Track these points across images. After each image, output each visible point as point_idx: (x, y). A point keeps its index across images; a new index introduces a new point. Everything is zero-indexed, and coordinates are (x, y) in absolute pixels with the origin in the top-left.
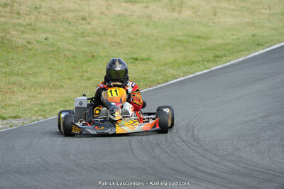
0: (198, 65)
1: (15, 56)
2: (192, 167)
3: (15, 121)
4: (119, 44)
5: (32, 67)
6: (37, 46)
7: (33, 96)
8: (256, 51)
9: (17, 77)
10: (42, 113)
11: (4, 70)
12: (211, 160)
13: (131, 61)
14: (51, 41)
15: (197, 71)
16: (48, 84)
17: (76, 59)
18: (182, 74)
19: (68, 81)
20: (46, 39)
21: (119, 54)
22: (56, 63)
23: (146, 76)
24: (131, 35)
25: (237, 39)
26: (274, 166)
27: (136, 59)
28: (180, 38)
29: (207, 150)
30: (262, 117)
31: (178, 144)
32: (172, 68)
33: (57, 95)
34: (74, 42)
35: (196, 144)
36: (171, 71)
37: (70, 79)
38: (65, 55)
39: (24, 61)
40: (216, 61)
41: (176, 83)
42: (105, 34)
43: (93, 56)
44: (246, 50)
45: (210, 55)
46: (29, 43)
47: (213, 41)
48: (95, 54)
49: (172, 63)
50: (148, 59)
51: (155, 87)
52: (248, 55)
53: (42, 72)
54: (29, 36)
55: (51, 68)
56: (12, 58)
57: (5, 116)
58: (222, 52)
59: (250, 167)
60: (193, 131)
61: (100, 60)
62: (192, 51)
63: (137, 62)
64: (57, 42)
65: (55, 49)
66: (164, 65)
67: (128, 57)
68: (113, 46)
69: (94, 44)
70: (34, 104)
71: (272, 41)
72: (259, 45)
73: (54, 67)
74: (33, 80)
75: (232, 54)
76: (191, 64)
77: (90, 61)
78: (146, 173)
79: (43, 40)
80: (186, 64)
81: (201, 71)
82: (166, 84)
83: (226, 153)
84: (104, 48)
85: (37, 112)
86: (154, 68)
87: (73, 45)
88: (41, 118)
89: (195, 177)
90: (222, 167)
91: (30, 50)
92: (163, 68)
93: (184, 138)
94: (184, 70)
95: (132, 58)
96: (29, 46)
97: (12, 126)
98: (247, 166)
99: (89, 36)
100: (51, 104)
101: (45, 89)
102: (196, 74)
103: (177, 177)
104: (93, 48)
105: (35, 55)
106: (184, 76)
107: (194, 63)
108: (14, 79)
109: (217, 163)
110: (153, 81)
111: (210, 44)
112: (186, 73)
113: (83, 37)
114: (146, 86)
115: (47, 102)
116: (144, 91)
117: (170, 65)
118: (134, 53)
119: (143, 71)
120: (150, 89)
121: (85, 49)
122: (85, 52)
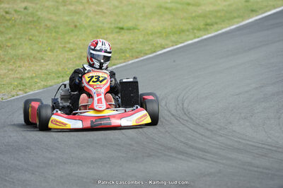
0: (187, 33)
2: (182, 142)
4: (103, 12)
5: (10, 38)
6: (16, 16)
7: (12, 70)
8: (249, 18)
10: (22, 88)
12: (202, 135)
13: (117, 30)
14: (31, 10)
15: (186, 41)
16: (28, 57)
17: (57, 30)
18: (171, 44)
19: (49, 53)
20: (25, 8)
21: (103, 23)
22: (37, 34)
23: (133, 46)
24: (116, 3)
25: (229, 5)
26: (269, 140)
27: (122, 29)
28: (168, 5)
29: (198, 124)
30: (256, 88)
31: (167, 118)
32: (159, 37)
33: (38, 68)
34: (55, 12)
35: (187, 118)
36: (159, 41)
37: (51, 51)
38: (46, 25)
39: (1, 32)
40: (207, 30)
41: (164, 53)
42: (88, 2)
43: (76, 26)
44: (239, 17)
45: (201, 23)
46: (7, 13)
47: (203, 8)
48: (78, 24)
49: (160, 32)
50: (134, 29)
51: (142, 58)
52: (241, 22)
53: (21, 44)
54: (7, 6)
55: (30, 40)
58: (214, 20)
59: (244, 141)
60: (183, 104)
61: (83, 30)
62: (182, 19)
63: (123, 32)
64: (37, 11)
65: (35, 19)
66: (152, 34)
67: (113, 26)
68: (97, 15)
69: (77, 13)
70: (13, 78)
71: (267, 7)
72: (252, 11)
73: (34, 38)
74: (11, 52)
75: (224, 21)
76: (180, 33)
77: (72, 31)
78: (133, 150)
79: (23, 10)
80: (174, 33)
81: (192, 39)
82: (155, 54)
83: (218, 127)
84: (87, 17)
85: (17, 86)
86: (141, 38)
87: (55, 14)
88: (20, 92)
89: (186, 153)
90: (214, 142)
91: (8, 20)
92: (151, 38)
93: (173, 111)
94: (173, 39)
95: (117, 28)
96: (8, 17)
98: (240, 140)
99: (72, 5)
100: (32, 78)
101: (24, 62)
102: (186, 43)
103: (167, 153)
104: (75, 18)
105: (14, 25)
106: (173, 46)
107: (183, 31)
109: (209, 138)
110: (141, 52)
111: (200, 11)
112: (176, 43)
113: (65, 5)
114: (133, 57)
115: (27, 75)
116: (130, 62)
117: (158, 35)
118: (119, 22)
119: (129, 41)
120: (137, 60)
121: (67, 18)
122: (67, 22)
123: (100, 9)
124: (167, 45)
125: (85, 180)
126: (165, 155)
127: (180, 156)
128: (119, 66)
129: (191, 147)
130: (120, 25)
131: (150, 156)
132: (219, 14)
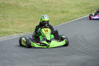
0: (85, 14)
1: (21, 11)
2: (83, 49)
3: (21, 34)
4: (58, 6)
5: (27, 15)
6: (29, 8)
7: (27, 25)
9: (22, 18)
10: (31, 31)
11: (17, 16)
12: (90, 47)
13: (62, 12)
14: (34, 6)
15: (85, 16)
16: (33, 21)
17: (42, 12)
20: (32, 5)
21: (57, 10)
22: (36, 13)
23: (67, 18)
24: (62, 3)
27: (63, 12)
28: (79, 4)
29: (88, 44)
31: (78, 41)
32: (76, 15)
34: (42, 6)
35: (85, 42)
38: (39, 10)
39: (24, 13)
41: (77, 20)
42: (52, 3)
43: (48, 11)
45: (89, 10)
46: (26, 6)
48: (49, 10)
49: (76, 13)
50: (68, 12)
51: (70, 22)
53: (30, 17)
54: (26, 4)
55: (34, 15)
56: (20, 12)
57: (18, 32)
58: (94, 9)
60: (83, 37)
61: (51, 12)
62: (83, 9)
63: (64, 13)
64: (36, 6)
65: (35, 8)
67: (61, 11)
68: (55, 7)
69: (49, 6)
70: (28, 28)
73: (35, 15)
74: (28, 19)
76: (82, 14)
77: (47, 12)
78: (67, 52)
79: (31, 5)
81: (86, 16)
82: (74, 20)
83: (95, 44)
84: (52, 8)
85: (29, 31)
86: (70, 15)
88: (30, 33)
89: (84, 53)
90: (94, 49)
92: (73, 15)
93: (80, 39)
94: (80, 15)
95: (62, 11)
96: (26, 8)
97: (20, 36)
99: (47, 4)
101: (31, 23)
104: (48, 8)
105: (28, 11)
106: (80, 18)
107: (83, 13)
108: (21, 19)
109: (92, 48)
110: (70, 19)
111: (89, 6)
112: (81, 17)
113: (45, 4)
114: (67, 21)
115: (32, 27)
116: (66, 23)
117: (75, 14)
118: (63, 10)
119: (66, 16)
120: (68, 22)
121: (45, 8)
122: (45, 9)
123: (57, 5)
124: (78, 17)
125: (51, 62)
126: (78, 54)
127: (82, 54)
128: (62, 24)
129: (86, 51)
130: (63, 11)
131: (72, 54)
132: (95, 7)
